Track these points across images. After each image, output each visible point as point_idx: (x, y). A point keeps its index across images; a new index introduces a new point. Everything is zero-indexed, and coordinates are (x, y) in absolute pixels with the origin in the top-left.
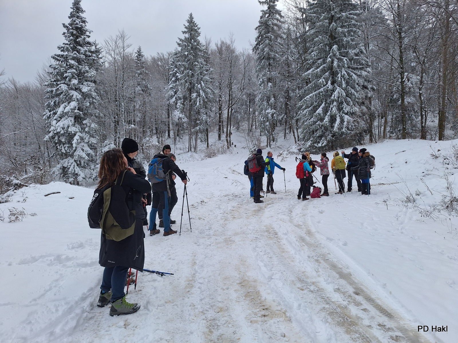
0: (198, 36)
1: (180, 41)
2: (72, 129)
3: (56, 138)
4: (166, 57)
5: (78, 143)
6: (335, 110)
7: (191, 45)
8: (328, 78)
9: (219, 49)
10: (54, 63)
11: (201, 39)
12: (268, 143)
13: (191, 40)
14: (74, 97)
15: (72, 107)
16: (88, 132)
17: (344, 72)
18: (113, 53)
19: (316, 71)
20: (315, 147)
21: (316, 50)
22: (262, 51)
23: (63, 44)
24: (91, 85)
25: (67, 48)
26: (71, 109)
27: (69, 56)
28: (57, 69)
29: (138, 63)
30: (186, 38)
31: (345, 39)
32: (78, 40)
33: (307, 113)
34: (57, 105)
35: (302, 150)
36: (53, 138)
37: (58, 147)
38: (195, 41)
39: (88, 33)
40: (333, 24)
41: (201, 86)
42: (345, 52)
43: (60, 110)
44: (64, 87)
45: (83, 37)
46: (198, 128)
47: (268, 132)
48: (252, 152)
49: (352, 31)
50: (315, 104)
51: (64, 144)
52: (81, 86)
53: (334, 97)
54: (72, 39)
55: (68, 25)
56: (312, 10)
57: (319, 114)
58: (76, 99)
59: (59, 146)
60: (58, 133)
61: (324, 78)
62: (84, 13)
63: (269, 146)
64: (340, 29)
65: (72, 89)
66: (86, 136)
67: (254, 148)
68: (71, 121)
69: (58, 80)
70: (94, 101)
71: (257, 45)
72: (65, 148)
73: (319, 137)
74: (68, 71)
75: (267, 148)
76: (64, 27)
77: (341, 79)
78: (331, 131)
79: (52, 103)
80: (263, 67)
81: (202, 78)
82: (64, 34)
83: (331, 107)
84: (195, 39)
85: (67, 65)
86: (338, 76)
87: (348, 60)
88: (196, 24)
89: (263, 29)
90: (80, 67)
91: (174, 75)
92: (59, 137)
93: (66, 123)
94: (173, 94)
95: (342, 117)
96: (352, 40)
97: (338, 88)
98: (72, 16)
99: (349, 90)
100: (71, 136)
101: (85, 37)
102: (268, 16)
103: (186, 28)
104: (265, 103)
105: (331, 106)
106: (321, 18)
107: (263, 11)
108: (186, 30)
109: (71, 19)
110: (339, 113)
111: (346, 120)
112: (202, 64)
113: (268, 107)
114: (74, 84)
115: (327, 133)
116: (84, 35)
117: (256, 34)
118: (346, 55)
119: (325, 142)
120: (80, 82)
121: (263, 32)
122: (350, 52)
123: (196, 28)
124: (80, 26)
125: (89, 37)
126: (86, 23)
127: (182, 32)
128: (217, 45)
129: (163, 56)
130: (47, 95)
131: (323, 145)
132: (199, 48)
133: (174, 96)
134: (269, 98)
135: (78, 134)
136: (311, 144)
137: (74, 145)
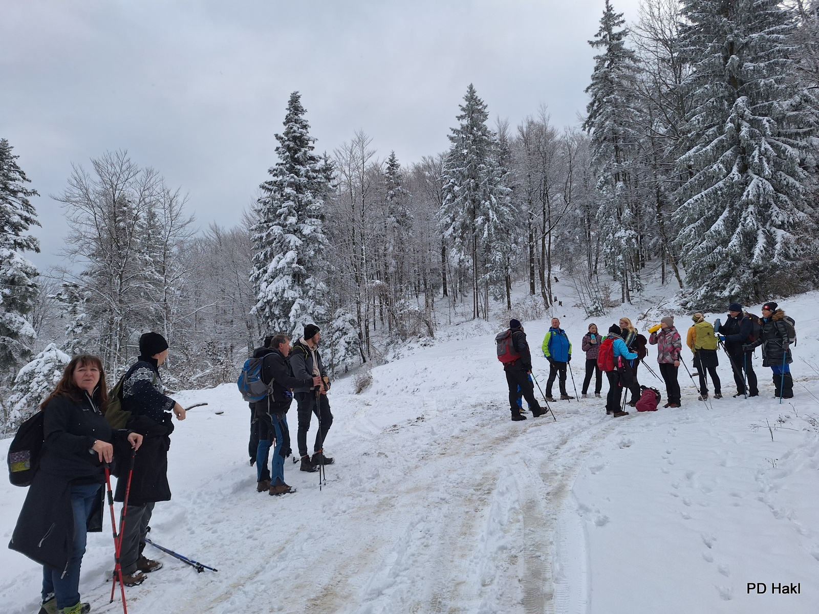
0: (484, 120)
1: (454, 133)
2: (289, 294)
3: (267, 310)
4: (437, 162)
5: (298, 316)
6: (751, 222)
7: (472, 136)
8: (731, 160)
9: (525, 135)
10: (265, 195)
11: (490, 124)
12: (625, 295)
13: (472, 128)
14: (292, 244)
15: (288, 260)
16: (313, 298)
17: (765, 145)
18: (346, 169)
19: (704, 149)
20: (717, 297)
21: (701, 112)
22: (601, 127)
23: (277, 165)
24: (316, 223)
25: (281, 170)
26: (287, 263)
27: (285, 182)
28: (268, 203)
29: (391, 179)
30: (463, 127)
31: (762, 82)
32: (296, 156)
33: (693, 233)
34: (269, 258)
35: (689, 306)
36: (262, 309)
37: (270, 324)
38: (479, 130)
39: (311, 144)
40: (733, 59)
41: (491, 203)
42: (765, 106)
43: (271, 266)
44: (277, 230)
45: (303, 150)
46: (488, 277)
47: (622, 273)
48: (590, 313)
49: (776, 64)
50: (708, 214)
51: (278, 318)
52: (302, 225)
53: (747, 196)
54: (288, 156)
55: (283, 136)
56: (688, 40)
57: (719, 233)
58: (294, 247)
59: (271, 321)
60: (268, 302)
61: (722, 162)
62: (306, 113)
63: (626, 300)
64: (750, 66)
65: (289, 232)
66: (310, 303)
67: (595, 306)
68: (287, 281)
69: (270, 221)
70: (321, 246)
71: (590, 117)
72: (279, 324)
73: (722, 277)
74: (283, 205)
75: (623, 304)
76: (277, 139)
77: (760, 159)
78: (748, 264)
79: (262, 256)
80: (604, 156)
81: (491, 190)
82: (277, 149)
83: (743, 216)
84: (479, 125)
85: (282, 196)
86: (753, 154)
87: (772, 121)
88: (479, 100)
89: (599, 89)
90: (300, 196)
91: (450, 190)
92: (271, 308)
93: (280, 286)
94: (449, 222)
95: (771, 234)
96: (778, 81)
97: (756, 177)
98: (288, 120)
99: (783, 178)
100: (287, 306)
101: (306, 149)
102: (608, 65)
103: (463, 109)
104: (612, 220)
105: (744, 214)
106: (706, 52)
107: (598, 57)
108: (463, 113)
109: (287, 126)
110: (763, 226)
111: (779, 239)
112: (491, 165)
113: (619, 226)
114: (291, 224)
115: (741, 268)
116: (306, 147)
117: (588, 99)
118: (768, 110)
119: (738, 286)
120: (300, 220)
121: (600, 93)
122: (775, 104)
123: (480, 107)
124: (299, 135)
125: (313, 148)
126: (309, 128)
127: (457, 117)
128: (520, 129)
129: (432, 161)
130: (255, 245)
131: (733, 293)
132: (485, 140)
133: (452, 224)
134: (620, 210)
135: (298, 301)
136: (707, 293)
137: (292, 319)
